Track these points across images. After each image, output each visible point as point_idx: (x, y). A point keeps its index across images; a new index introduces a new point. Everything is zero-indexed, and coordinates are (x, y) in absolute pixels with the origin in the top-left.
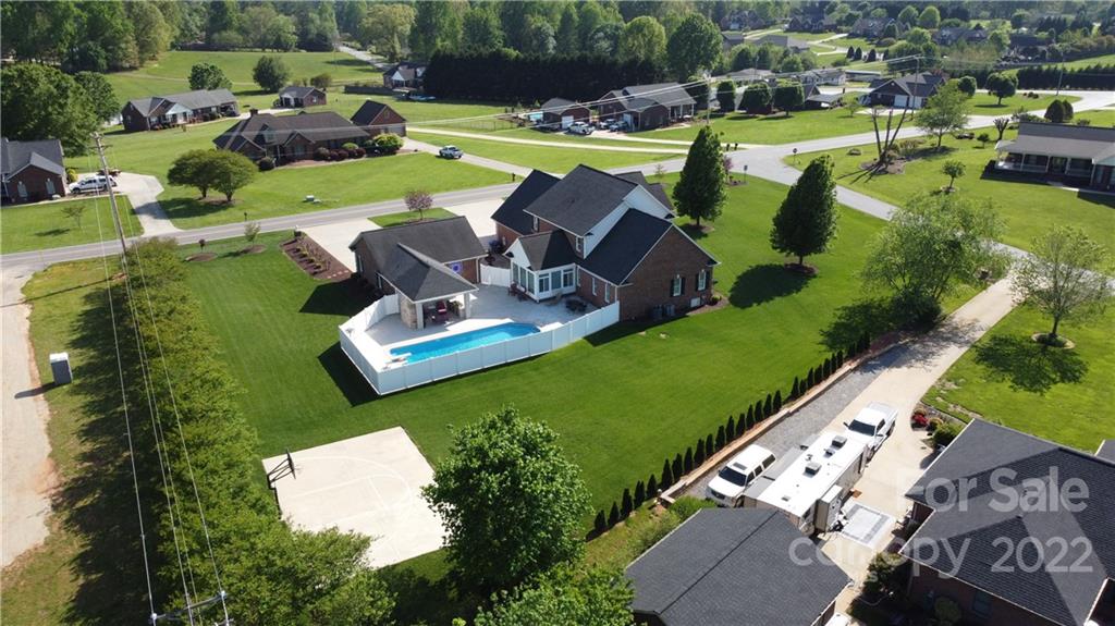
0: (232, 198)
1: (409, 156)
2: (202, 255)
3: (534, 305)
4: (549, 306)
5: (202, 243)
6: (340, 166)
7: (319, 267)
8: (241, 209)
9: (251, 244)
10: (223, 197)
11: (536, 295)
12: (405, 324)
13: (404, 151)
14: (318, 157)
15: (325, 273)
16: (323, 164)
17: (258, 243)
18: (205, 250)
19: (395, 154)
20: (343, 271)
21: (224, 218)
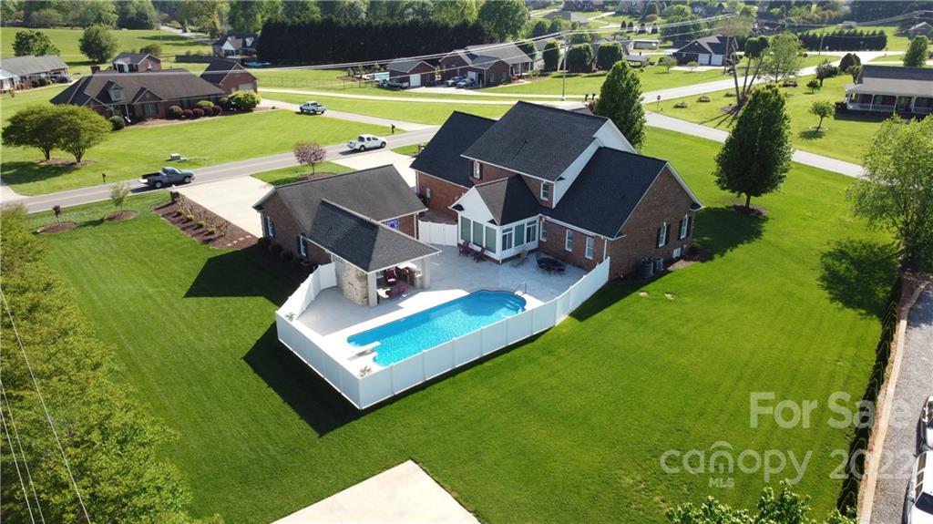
0: (82, 159)
1: (267, 113)
2: (59, 225)
3: (496, 265)
4: (516, 267)
5: (57, 210)
6: (197, 124)
7: (212, 233)
8: (96, 171)
9: (119, 209)
10: (71, 158)
11: (498, 254)
12: (351, 301)
13: (261, 109)
14: (171, 115)
15: (221, 240)
16: (176, 122)
17: (129, 208)
18: (62, 218)
19: (251, 111)
20: (244, 236)
21: (76, 181)
